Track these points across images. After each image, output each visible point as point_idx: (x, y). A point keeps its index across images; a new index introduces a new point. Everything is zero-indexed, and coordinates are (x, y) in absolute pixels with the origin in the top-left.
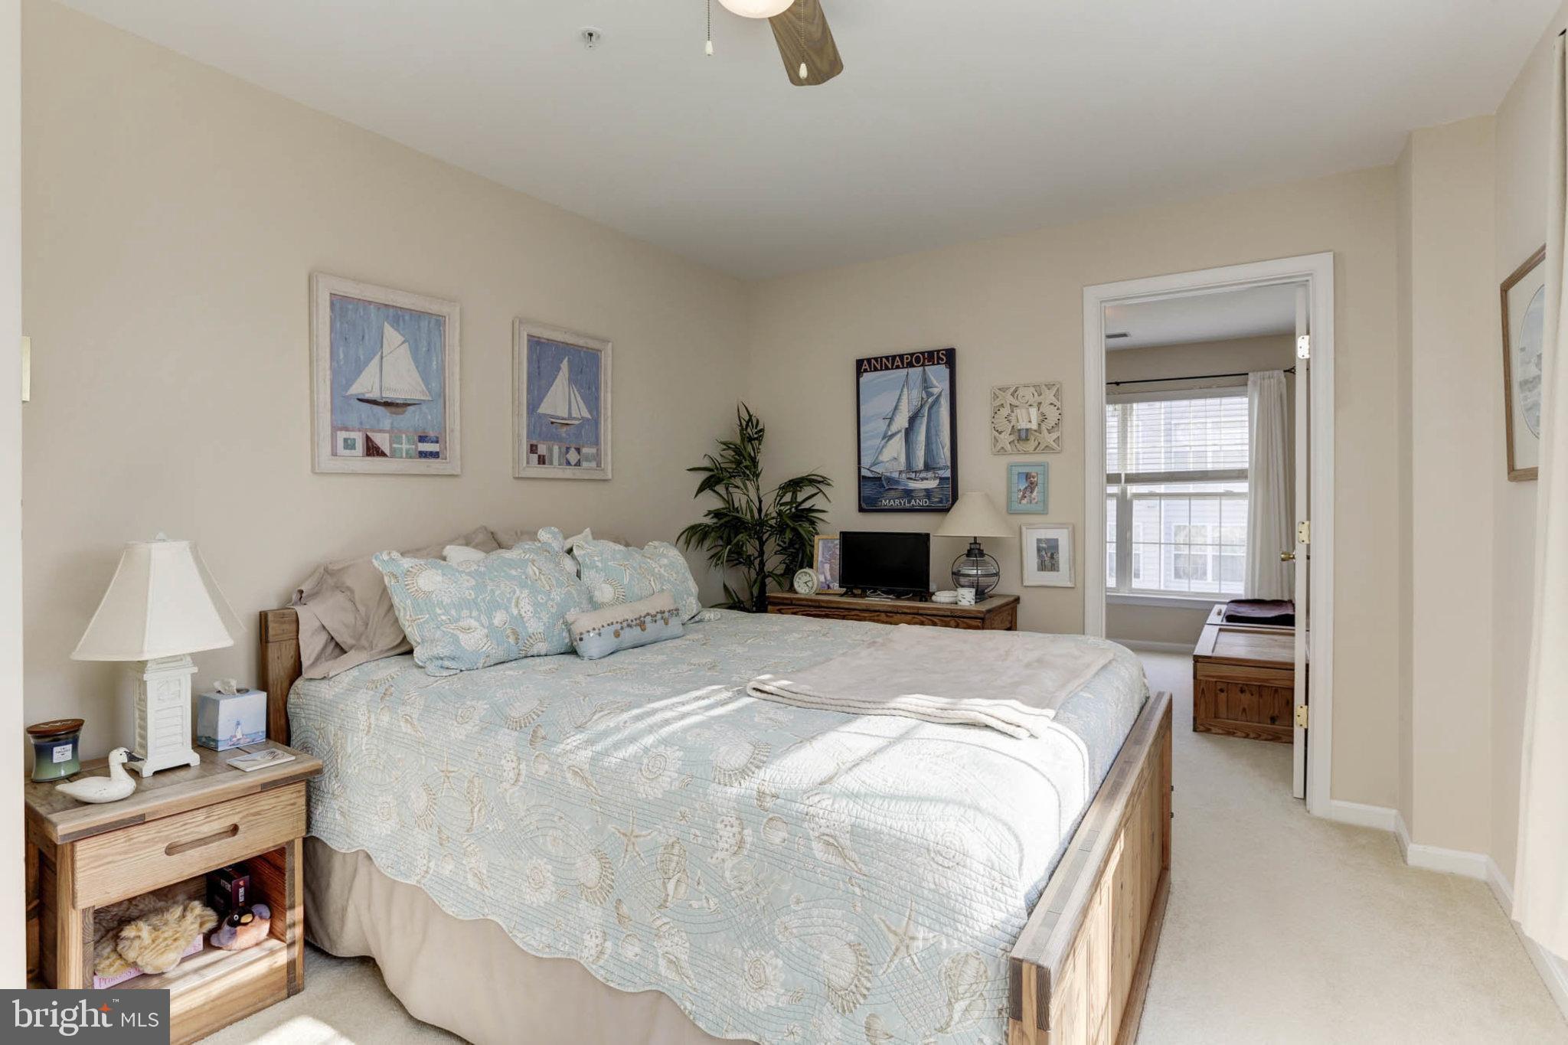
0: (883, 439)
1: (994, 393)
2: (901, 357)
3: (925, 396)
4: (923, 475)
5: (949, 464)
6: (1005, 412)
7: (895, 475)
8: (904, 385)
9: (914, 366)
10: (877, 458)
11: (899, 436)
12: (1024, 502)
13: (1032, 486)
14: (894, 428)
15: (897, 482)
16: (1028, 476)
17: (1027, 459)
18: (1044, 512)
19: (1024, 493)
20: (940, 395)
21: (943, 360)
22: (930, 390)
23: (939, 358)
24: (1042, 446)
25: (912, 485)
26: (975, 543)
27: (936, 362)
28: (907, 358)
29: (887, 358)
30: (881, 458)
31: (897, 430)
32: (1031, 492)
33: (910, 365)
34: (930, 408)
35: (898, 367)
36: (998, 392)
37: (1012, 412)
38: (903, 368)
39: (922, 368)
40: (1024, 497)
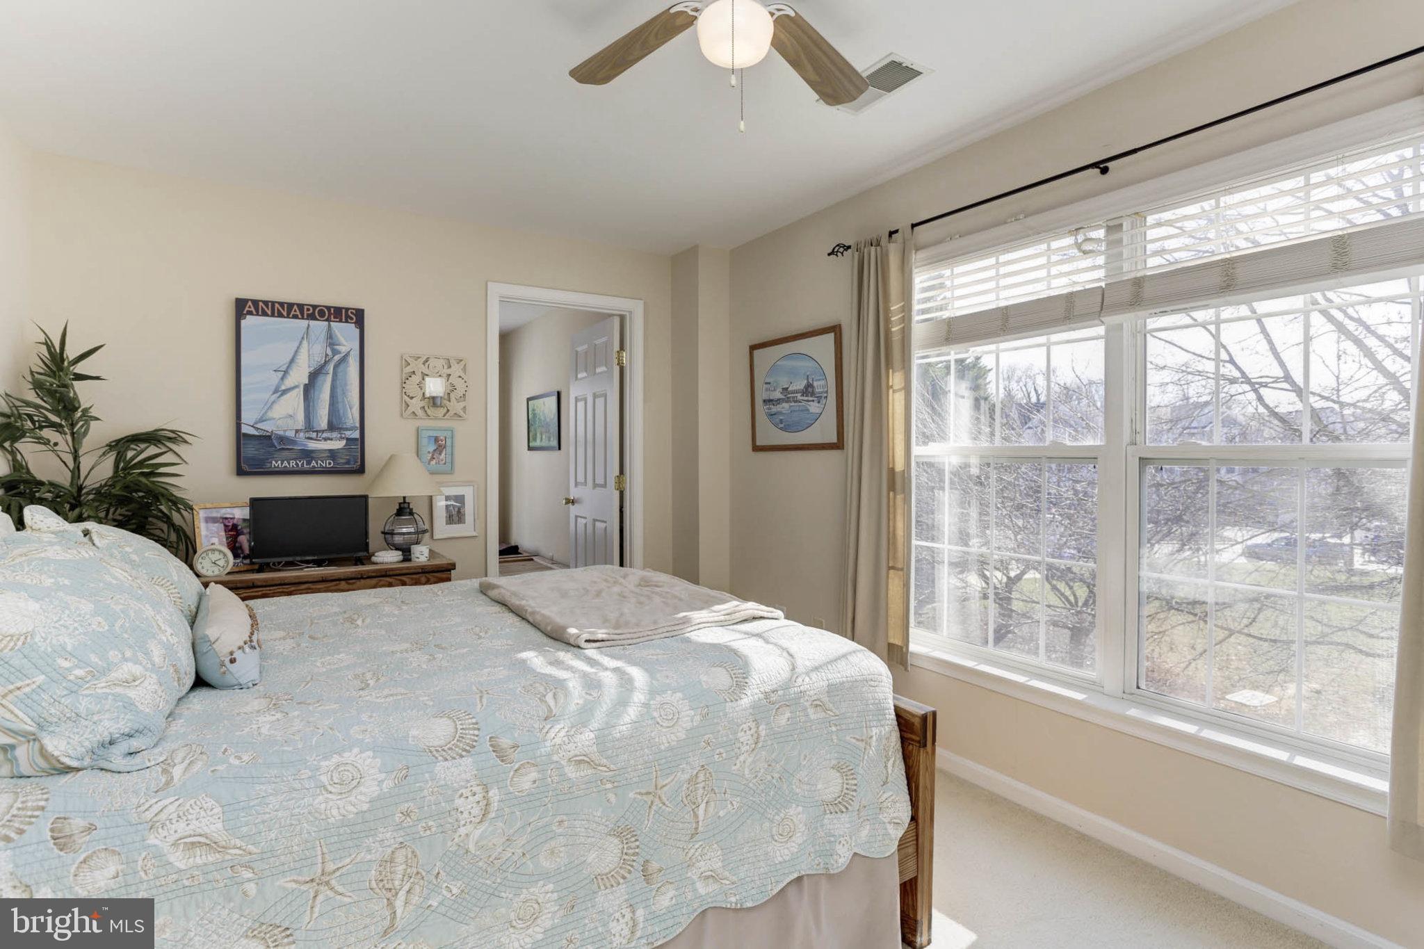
0: (274, 393)
1: (406, 361)
2: (301, 306)
3: (329, 352)
4: (325, 435)
5: (358, 425)
6: (416, 379)
7: (291, 434)
8: (303, 338)
9: (315, 319)
10: (266, 412)
11: (297, 390)
12: (433, 462)
13: (440, 448)
14: (289, 382)
15: (293, 442)
16: (436, 439)
17: (436, 423)
18: (451, 471)
19: (433, 455)
20: (347, 354)
21: (352, 319)
22: (337, 347)
23: (347, 317)
24: (451, 413)
25: (312, 445)
26: (405, 502)
27: (344, 320)
28: (308, 310)
29: (282, 304)
30: (270, 414)
31: (293, 385)
32: (440, 454)
33: (312, 317)
34: (336, 367)
35: (295, 317)
36: (409, 360)
37: (423, 379)
38: (303, 318)
39: (327, 323)
40: (433, 458)
